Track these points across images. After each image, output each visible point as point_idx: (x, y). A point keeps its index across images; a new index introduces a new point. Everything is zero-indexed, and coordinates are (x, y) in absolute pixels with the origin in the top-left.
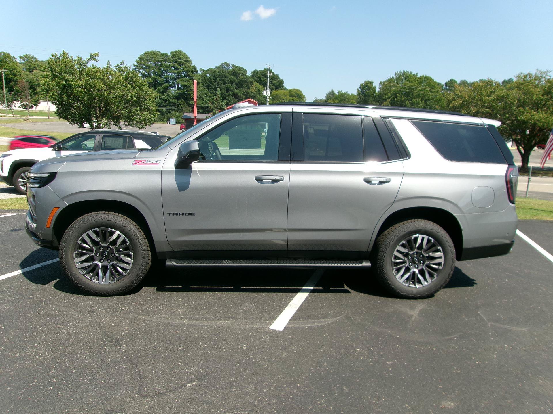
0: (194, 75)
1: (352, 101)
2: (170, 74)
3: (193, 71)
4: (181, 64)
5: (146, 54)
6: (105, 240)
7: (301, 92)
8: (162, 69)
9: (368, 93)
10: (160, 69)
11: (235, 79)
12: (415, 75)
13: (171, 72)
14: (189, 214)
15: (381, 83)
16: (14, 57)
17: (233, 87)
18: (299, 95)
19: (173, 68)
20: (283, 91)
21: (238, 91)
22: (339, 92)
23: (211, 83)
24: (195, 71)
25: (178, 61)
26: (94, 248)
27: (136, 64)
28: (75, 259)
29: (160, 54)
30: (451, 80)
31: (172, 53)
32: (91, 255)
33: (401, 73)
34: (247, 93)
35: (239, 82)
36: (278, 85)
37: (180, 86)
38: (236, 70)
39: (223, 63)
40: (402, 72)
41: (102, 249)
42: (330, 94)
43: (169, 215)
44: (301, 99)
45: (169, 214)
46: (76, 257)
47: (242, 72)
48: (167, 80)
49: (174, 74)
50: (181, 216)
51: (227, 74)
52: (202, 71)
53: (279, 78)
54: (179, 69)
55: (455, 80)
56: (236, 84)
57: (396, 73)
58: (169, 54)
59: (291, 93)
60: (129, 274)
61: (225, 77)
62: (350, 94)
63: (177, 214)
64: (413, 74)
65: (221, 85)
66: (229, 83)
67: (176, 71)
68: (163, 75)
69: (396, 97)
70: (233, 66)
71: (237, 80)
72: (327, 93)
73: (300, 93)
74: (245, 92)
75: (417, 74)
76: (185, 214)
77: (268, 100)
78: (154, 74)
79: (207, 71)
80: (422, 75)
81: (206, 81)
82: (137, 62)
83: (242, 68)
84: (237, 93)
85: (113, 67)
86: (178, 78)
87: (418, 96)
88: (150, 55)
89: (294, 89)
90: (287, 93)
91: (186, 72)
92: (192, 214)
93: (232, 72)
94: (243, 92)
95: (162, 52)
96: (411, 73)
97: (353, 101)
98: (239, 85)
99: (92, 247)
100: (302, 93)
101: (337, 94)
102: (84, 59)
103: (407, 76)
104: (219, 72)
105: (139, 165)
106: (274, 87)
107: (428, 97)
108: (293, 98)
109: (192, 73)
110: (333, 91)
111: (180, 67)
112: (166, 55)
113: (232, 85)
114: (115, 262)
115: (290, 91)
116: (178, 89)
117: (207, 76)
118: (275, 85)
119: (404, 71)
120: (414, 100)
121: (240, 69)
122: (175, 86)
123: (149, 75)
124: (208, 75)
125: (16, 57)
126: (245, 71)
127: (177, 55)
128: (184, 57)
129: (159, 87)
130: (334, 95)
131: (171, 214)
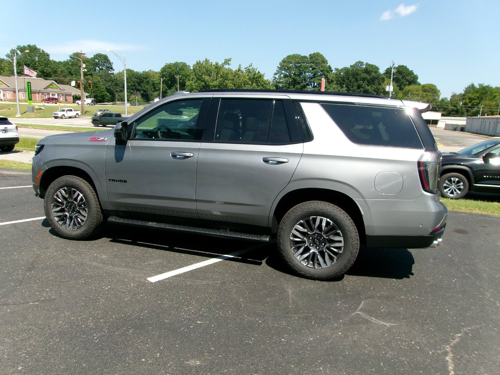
0: (328, 74)
1: (495, 94)
2: (307, 74)
3: (328, 70)
4: (317, 64)
5: (289, 57)
6: (70, 196)
7: (435, 86)
8: (301, 70)
10: (300, 70)
11: (367, 76)
13: (309, 72)
14: (123, 181)
16: (189, 65)
17: (364, 84)
18: (433, 90)
19: (311, 69)
20: (416, 87)
21: (369, 88)
22: (480, 85)
23: (344, 81)
24: (330, 71)
25: (315, 62)
26: (65, 202)
27: (279, 67)
28: (52, 209)
29: (300, 57)
31: (310, 55)
32: (63, 207)
34: (378, 89)
35: (371, 79)
36: (412, 81)
37: (316, 84)
38: (369, 68)
39: (357, 62)
41: (70, 203)
42: (469, 87)
43: (110, 181)
45: (110, 180)
46: (53, 207)
47: (375, 70)
48: (304, 79)
49: (312, 73)
50: (118, 182)
51: (360, 72)
52: (336, 70)
53: (413, 74)
54: (315, 69)
56: (368, 82)
58: (308, 56)
59: (425, 88)
60: (84, 224)
61: (357, 74)
63: (114, 180)
65: (353, 82)
66: (361, 80)
67: (313, 71)
68: (301, 75)
70: (367, 64)
71: (369, 77)
72: (466, 87)
73: (434, 88)
74: (376, 88)
76: (120, 180)
77: (390, 94)
78: (294, 74)
79: (341, 70)
81: (340, 79)
82: (280, 64)
83: (374, 66)
84: (368, 89)
85: (243, 69)
86: (314, 77)
88: (291, 58)
89: (429, 84)
90: (419, 87)
91: (322, 71)
92: (125, 181)
93: (364, 70)
94: (374, 88)
95: (302, 55)
97: (497, 94)
98: (371, 82)
99: (63, 201)
100: (437, 87)
101: (478, 87)
102: (220, 64)
104: (352, 70)
105: (94, 141)
106: (407, 83)
108: (426, 93)
109: (327, 72)
110: (473, 85)
111: (317, 68)
112: (305, 57)
113: (363, 82)
114: (77, 215)
115: (424, 86)
116: (314, 87)
117: (340, 74)
118: (409, 81)
121: (372, 66)
122: (312, 85)
123: (290, 76)
124: (342, 74)
125: (190, 66)
126: (377, 68)
127: (315, 57)
128: (320, 58)
129: (298, 86)
130: (475, 89)
131: (111, 181)
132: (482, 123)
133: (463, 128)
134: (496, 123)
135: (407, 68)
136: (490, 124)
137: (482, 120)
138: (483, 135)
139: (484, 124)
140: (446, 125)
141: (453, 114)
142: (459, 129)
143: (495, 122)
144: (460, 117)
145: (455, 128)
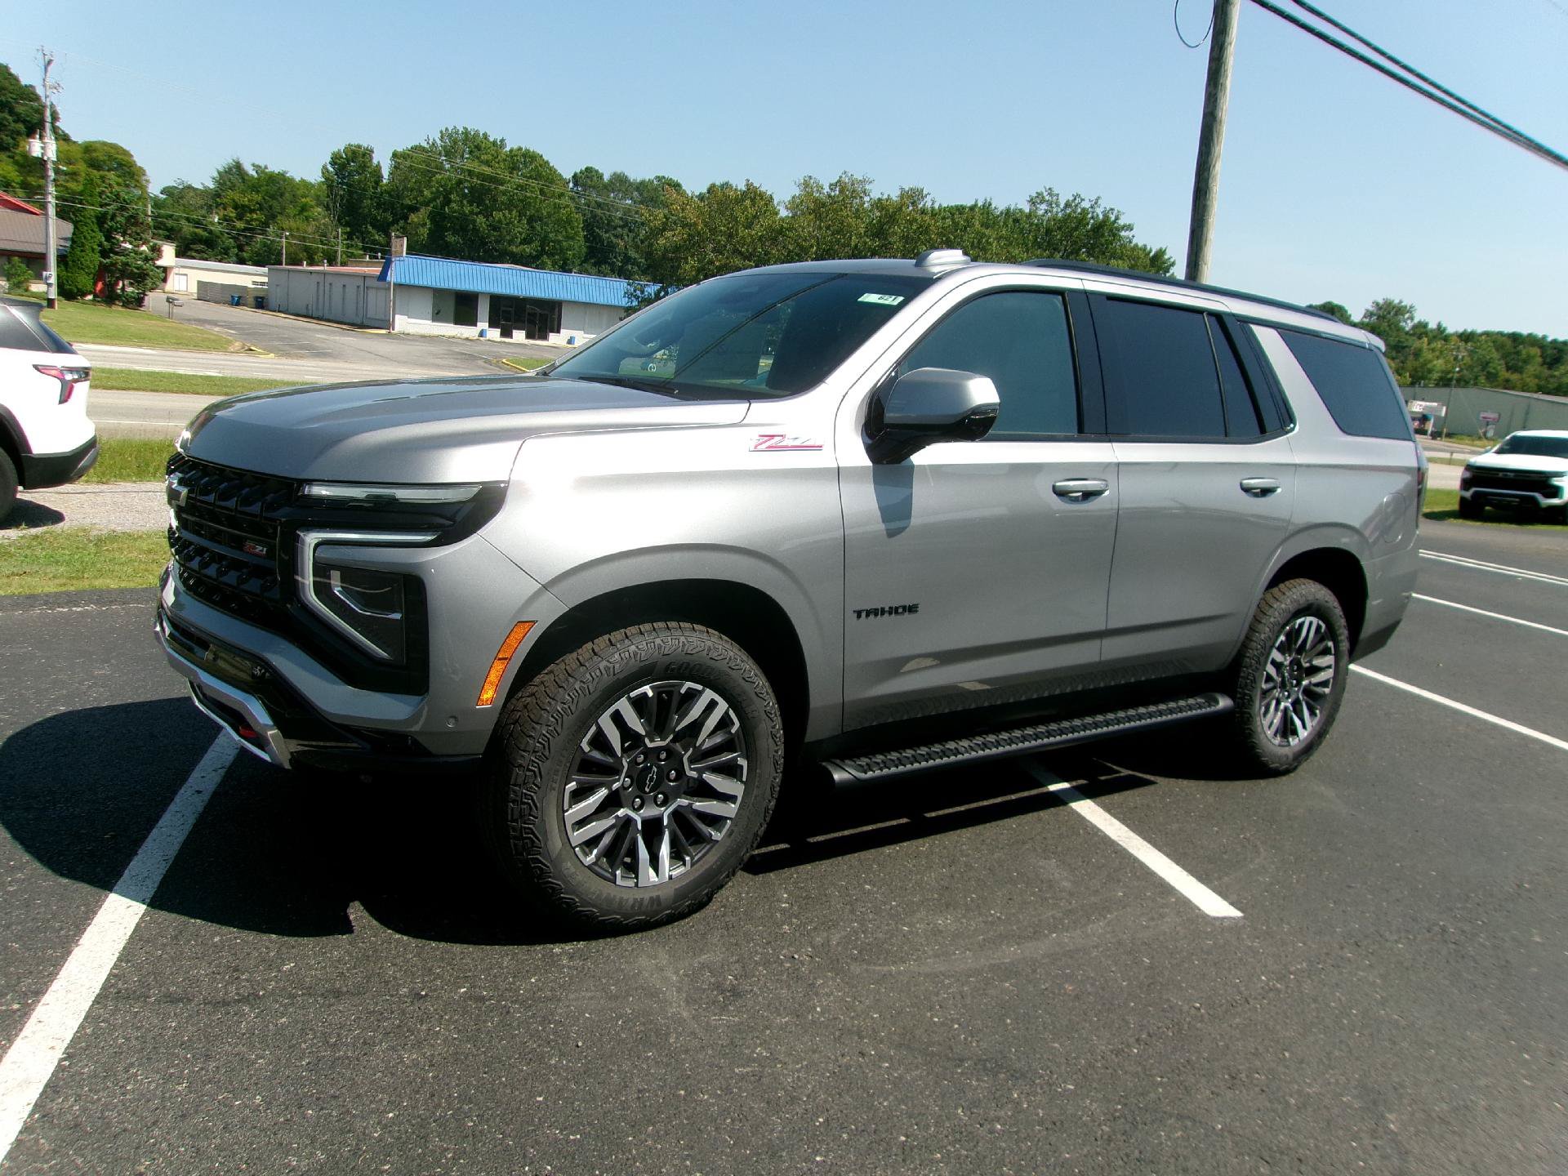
6: (661, 725)
7: (127, 154)
9: (360, 181)
12: (499, 145)
14: (904, 608)
15: (395, 155)
18: (120, 165)
22: (256, 167)
28: (567, 811)
30: (588, 170)
32: (614, 787)
33: (457, 133)
40: (461, 130)
42: (229, 171)
43: (859, 616)
44: (132, 177)
45: (859, 614)
46: (571, 804)
50: (886, 616)
55: (597, 171)
57: (441, 132)
59: (94, 155)
60: (729, 834)
62: (298, 179)
63: (876, 612)
64: (491, 140)
69: (448, 201)
72: (221, 168)
73: (126, 158)
75: (502, 141)
76: (897, 608)
77: (51, 174)
80: (515, 147)
87: (510, 205)
89: (105, 144)
90: (75, 152)
92: (912, 609)
96: (485, 136)
100: (135, 159)
101: (254, 174)
103: (473, 144)
107: (537, 211)
110: (238, 166)
115: (85, 148)
118: (24, 122)
119: (465, 129)
120: (497, 215)
130: (246, 178)
131: (864, 614)
132: (321, 288)
133: (262, 298)
134: (362, 289)
135: (11, 74)
136: (344, 292)
137: (320, 279)
138: (329, 321)
139: (327, 288)
140: (202, 285)
141: (197, 251)
142: (251, 300)
143: (358, 287)
144: (220, 261)
145: (236, 298)
